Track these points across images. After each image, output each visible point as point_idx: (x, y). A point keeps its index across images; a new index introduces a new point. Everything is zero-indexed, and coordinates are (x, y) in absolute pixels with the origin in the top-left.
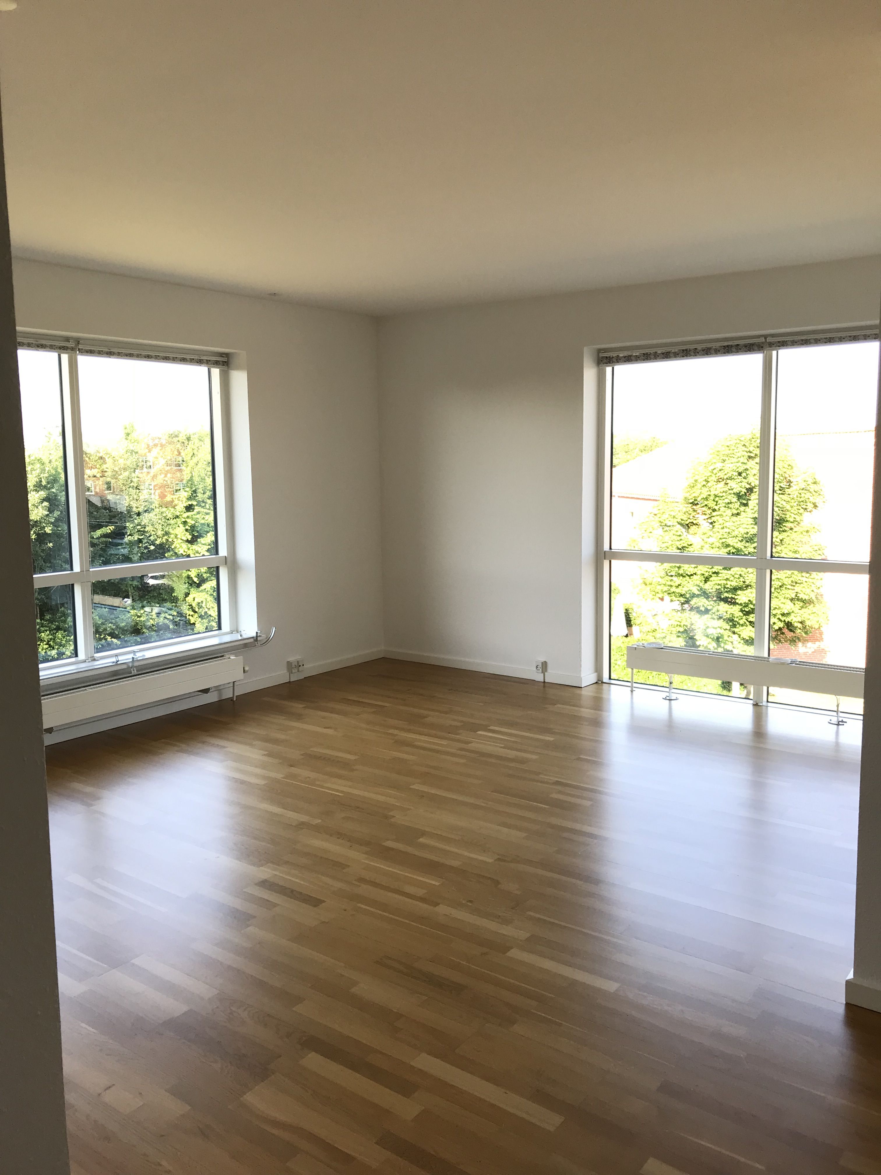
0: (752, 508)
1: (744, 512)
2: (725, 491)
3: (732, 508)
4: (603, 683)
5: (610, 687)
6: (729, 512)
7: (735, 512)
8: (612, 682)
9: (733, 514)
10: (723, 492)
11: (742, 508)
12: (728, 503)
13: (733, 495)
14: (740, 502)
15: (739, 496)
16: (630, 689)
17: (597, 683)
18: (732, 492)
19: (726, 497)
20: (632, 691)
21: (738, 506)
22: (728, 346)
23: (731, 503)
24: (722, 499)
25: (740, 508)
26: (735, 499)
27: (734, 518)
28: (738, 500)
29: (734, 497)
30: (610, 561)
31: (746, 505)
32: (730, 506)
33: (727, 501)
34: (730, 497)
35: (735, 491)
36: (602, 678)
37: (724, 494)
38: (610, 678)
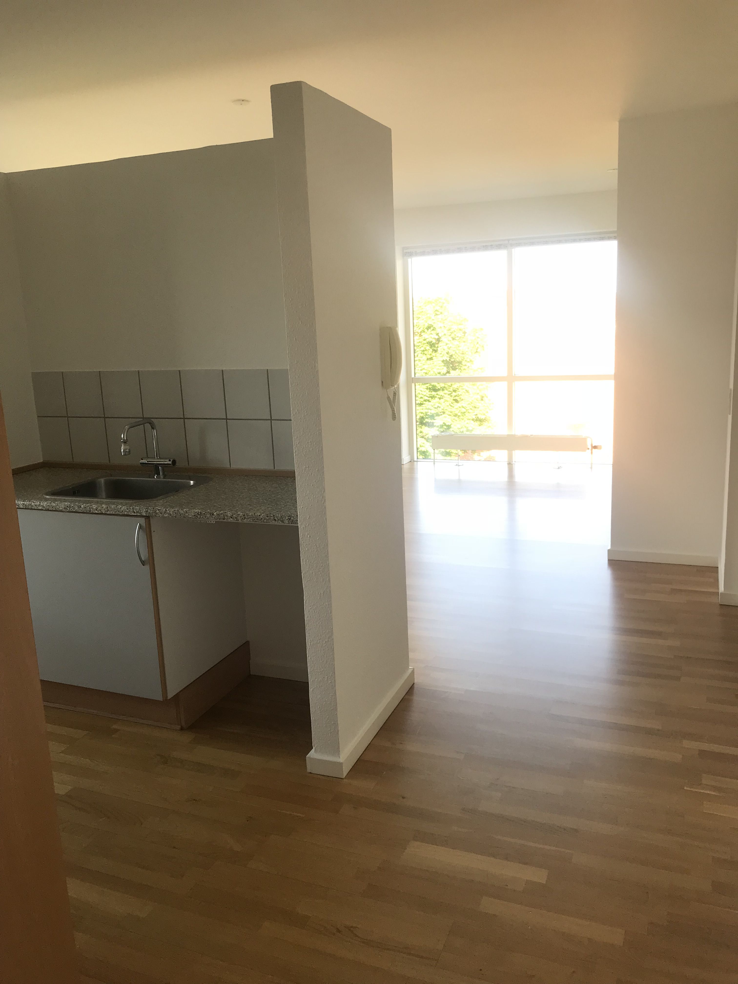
0: (441, 353)
1: (436, 356)
2: (420, 341)
3: (427, 354)
4: (414, 461)
5: (417, 463)
6: (425, 358)
7: (429, 357)
8: (418, 460)
9: (427, 359)
10: (420, 342)
11: (434, 354)
12: (424, 350)
13: (426, 344)
14: (432, 349)
15: (432, 345)
16: (433, 463)
17: (410, 461)
18: (425, 342)
19: (421, 346)
20: (434, 464)
21: (431, 353)
22: (486, 246)
23: (426, 350)
24: (419, 347)
25: (432, 354)
26: (428, 347)
27: (429, 362)
28: (431, 347)
29: (427, 346)
30: (415, 384)
31: (436, 351)
32: (425, 352)
33: (423, 349)
34: (424, 346)
35: (428, 340)
36: (414, 459)
37: (420, 344)
38: (417, 459)
